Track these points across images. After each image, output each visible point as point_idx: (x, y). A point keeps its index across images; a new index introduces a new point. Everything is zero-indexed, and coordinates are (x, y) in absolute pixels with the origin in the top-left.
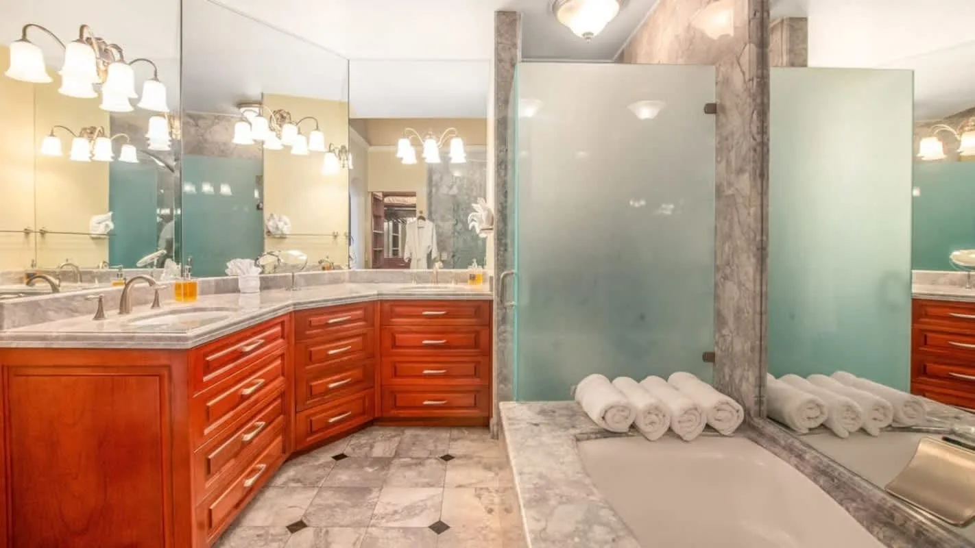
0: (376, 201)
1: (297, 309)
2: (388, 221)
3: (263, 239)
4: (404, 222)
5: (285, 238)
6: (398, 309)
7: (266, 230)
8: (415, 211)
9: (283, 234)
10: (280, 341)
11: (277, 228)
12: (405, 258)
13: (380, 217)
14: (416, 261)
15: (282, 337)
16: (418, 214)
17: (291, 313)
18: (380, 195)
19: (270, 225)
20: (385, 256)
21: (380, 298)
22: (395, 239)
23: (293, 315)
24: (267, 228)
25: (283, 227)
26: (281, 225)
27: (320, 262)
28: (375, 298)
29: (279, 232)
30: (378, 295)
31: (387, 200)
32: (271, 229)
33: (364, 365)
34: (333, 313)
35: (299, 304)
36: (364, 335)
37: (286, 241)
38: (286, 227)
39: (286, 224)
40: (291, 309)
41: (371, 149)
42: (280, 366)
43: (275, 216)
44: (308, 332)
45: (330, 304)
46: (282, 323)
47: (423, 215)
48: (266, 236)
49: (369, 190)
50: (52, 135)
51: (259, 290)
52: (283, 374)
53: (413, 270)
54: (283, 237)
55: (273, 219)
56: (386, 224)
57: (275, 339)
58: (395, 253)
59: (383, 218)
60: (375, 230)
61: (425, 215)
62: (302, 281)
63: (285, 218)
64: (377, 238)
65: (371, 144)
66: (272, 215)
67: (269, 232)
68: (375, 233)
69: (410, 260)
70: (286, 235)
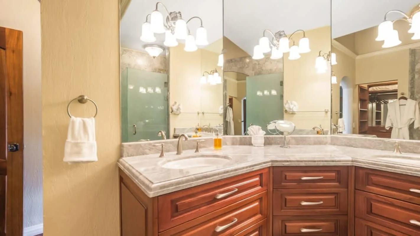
0: (362, 90)
1: (274, 165)
2: (372, 103)
3: (283, 114)
4: (386, 103)
5: (295, 114)
6: (375, 179)
7: (284, 110)
8: (397, 94)
9: (293, 112)
10: (259, 188)
11: (290, 108)
12: (386, 127)
13: (365, 100)
14: (397, 130)
15: (261, 185)
16: (399, 96)
17: (269, 167)
18: (366, 86)
19: (286, 107)
20: (370, 125)
21: (356, 164)
22: (378, 115)
23: (271, 170)
24: (285, 109)
25: (293, 107)
26: (291, 106)
27: (314, 129)
28: (350, 164)
29: (291, 111)
30: (352, 161)
31: (371, 89)
32: (287, 109)
33: (337, 220)
34: (306, 172)
35: (277, 161)
36: (336, 194)
37: (295, 116)
38: (294, 107)
39: (295, 106)
40: (269, 165)
41: (358, 57)
42: (259, 206)
43: (289, 102)
44: (283, 184)
45: (303, 164)
46: (261, 175)
47: (404, 96)
48: (284, 113)
49: (356, 84)
50: (203, 76)
51: (263, 145)
52: (261, 213)
53: (394, 139)
54: (293, 113)
55: (288, 103)
56: (370, 105)
57: (255, 186)
58: (378, 123)
59: (368, 101)
60: (360, 108)
61: (407, 96)
62: (293, 141)
63: (295, 103)
64: (363, 114)
65: (357, 54)
66: (287, 101)
67: (286, 111)
68: (360, 110)
69: (391, 128)
70: (294, 112)
